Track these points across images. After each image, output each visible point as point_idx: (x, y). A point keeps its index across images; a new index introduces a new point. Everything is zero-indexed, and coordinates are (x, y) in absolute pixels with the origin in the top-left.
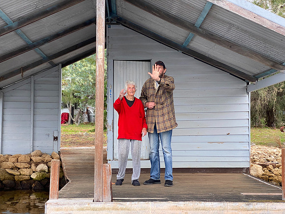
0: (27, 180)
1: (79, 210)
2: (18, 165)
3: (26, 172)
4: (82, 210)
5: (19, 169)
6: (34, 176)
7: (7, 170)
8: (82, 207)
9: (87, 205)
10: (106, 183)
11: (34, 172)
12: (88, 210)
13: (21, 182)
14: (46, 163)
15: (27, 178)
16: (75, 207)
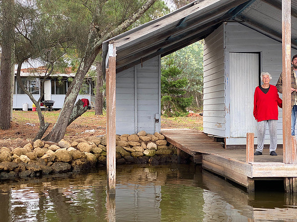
0: (142, 156)
1: (276, 170)
2: (132, 143)
3: (140, 149)
4: (278, 169)
5: (133, 146)
6: (147, 153)
7: (125, 148)
8: (278, 167)
9: (282, 167)
10: (294, 150)
11: (145, 149)
12: (283, 170)
13: (138, 157)
14: (155, 142)
15: (142, 154)
16: (273, 167)
